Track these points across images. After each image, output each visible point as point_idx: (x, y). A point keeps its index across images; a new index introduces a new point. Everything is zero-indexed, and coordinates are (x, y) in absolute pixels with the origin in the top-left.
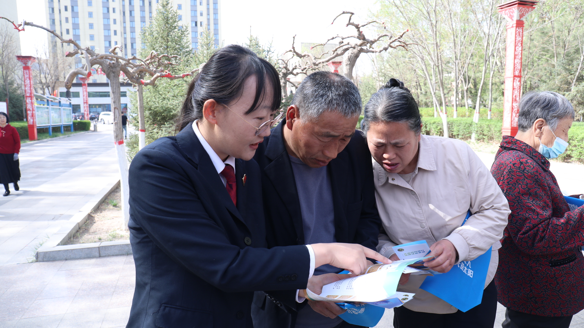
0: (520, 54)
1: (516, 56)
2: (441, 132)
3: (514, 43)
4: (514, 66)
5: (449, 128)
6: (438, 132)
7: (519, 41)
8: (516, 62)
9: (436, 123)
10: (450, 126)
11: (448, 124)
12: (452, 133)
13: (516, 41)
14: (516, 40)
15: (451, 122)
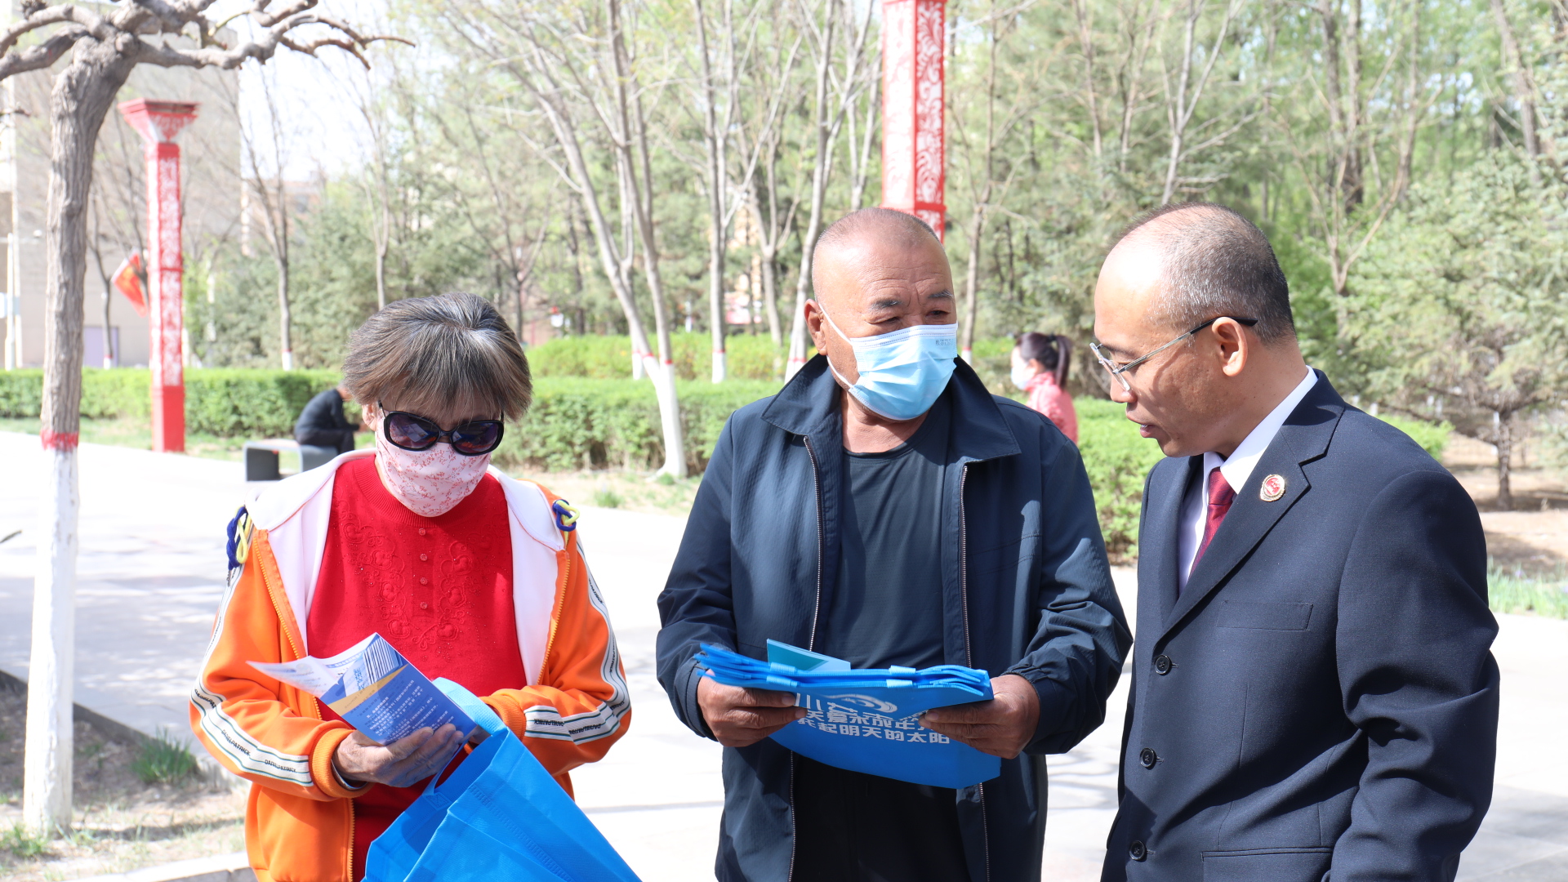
0: (936, 112)
1: (921, 122)
2: (651, 446)
3: (909, 64)
4: (916, 161)
5: (685, 428)
6: (639, 446)
7: (931, 58)
8: (921, 146)
9: (632, 404)
10: (692, 417)
11: (681, 409)
12: (700, 448)
13: (920, 57)
14: (917, 53)
15: (693, 399)
